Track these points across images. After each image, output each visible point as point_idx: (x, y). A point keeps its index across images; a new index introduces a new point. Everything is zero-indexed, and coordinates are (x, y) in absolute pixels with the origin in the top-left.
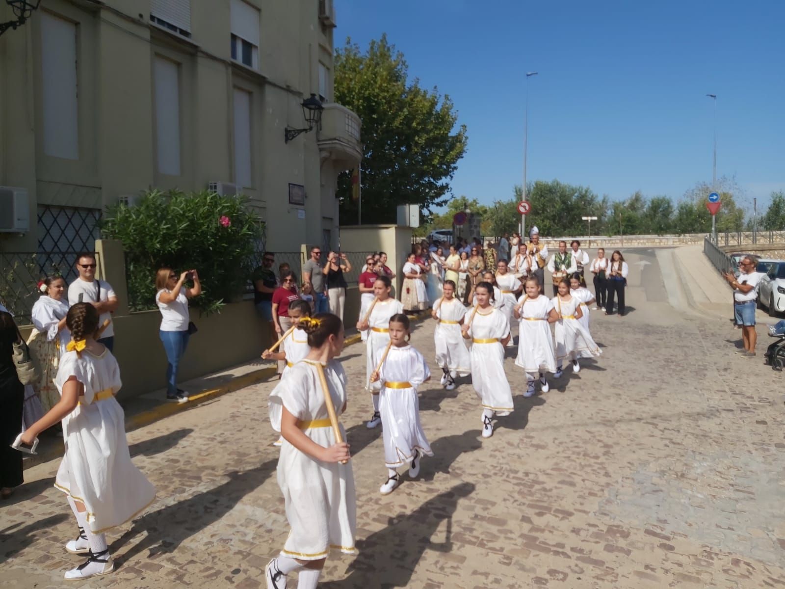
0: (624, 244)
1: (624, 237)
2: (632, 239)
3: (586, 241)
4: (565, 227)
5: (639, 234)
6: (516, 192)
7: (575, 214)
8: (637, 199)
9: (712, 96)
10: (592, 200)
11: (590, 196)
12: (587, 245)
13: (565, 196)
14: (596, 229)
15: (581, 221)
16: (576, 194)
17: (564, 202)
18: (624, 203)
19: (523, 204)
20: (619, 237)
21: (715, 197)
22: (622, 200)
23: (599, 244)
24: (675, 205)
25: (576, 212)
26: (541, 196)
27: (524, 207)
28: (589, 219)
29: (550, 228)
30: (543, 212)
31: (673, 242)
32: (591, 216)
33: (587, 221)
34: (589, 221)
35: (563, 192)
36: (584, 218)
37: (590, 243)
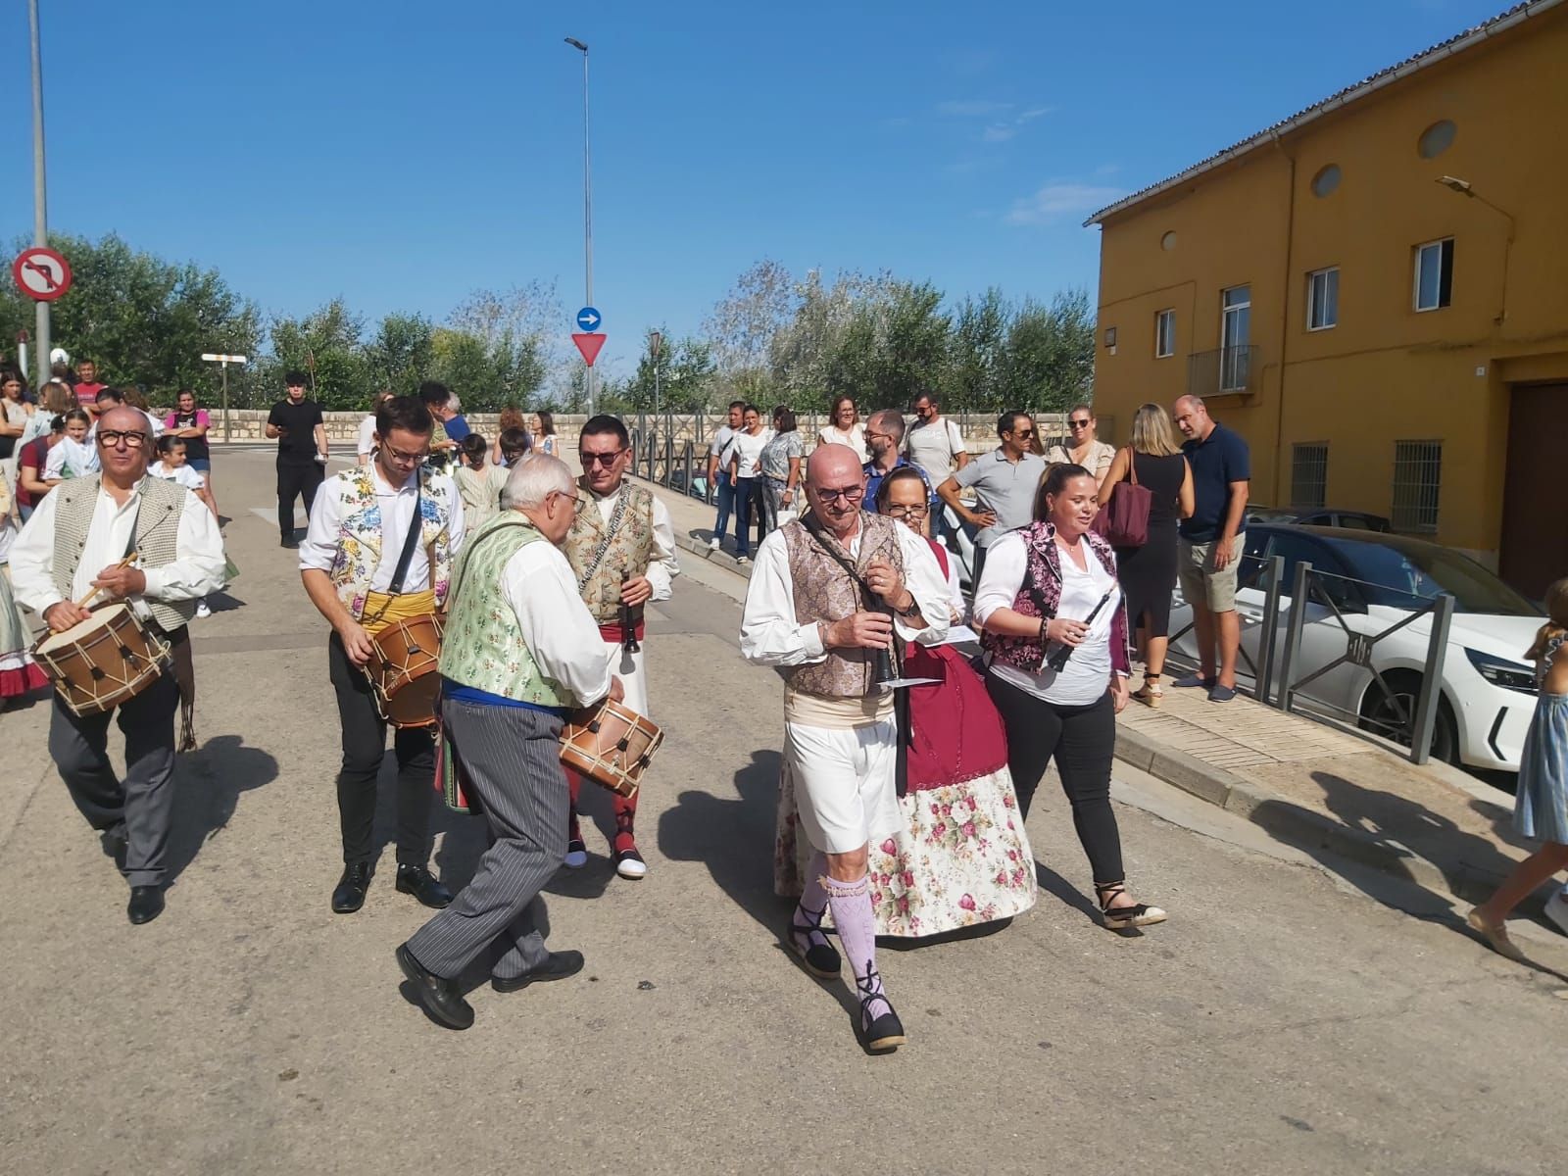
2: (345, 422)
4: (147, 382)
5: (360, 410)
7: (179, 344)
9: (577, 44)
10: (226, 307)
11: (218, 297)
12: (222, 433)
13: (147, 287)
15: (200, 366)
16: (178, 287)
17: (142, 305)
18: (305, 327)
19: (38, 260)
21: (592, 319)
22: (300, 323)
23: (257, 435)
25: (182, 337)
27: (45, 271)
28: (224, 358)
32: (228, 353)
33: (220, 363)
34: (224, 365)
35: (140, 274)
36: (206, 357)
37: (228, 430)
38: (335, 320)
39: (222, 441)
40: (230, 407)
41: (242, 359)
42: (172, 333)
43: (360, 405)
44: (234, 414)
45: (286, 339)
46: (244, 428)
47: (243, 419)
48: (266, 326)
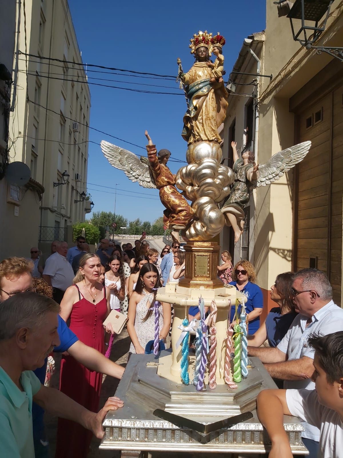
6: (94, 215)
7: (117, 226)
11: (122, 219)
12: (122, 238)
14: (125, 232)
16: (117, 218)
17: (113, 221)
20: (134, 236)
22: (133, 222)
24: (151, 225)
26: (105, 218)
28: (123, 228)
31: (152, 238)
32: (124, 227)
35: (113, 217)
36: (121, 228)
37: (123, 237)
38: (138, 221)
41: (125, 228)
45: (131, 225)
48: (128, 222)
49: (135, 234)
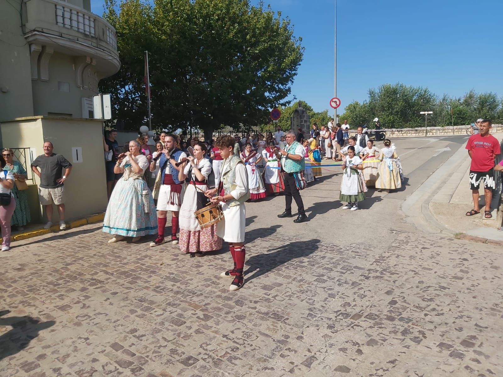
0: (455, 133)
1: (455, 127)
3: (423, 130)
5: (467, 125)
6: (370, 94)
7: (415, 110)
8: (471, 97)
10: (430, 98)
12: (425, 134)
13: (406, 96)
14: (433, 122)
15: (419, 116)
16: (417, 94)
17: (406, 101)
18: (459, 100)
20: (451, 127)
23: (434, 134)
25: (416, 108)
29: (393, 122)
30: (389, 110)
31: (497, 130)
32: (431, 111)
33: (425, 114)
34: (426, 115)
36: (421, 113)
37: (427, 133)
39: (425, 136)
40: (427, 127)
42: (413, 107)
43: (467, 123)
44: (429, 128)
46: (431, 132)
47: (431, 130)
49: (455, 125)
